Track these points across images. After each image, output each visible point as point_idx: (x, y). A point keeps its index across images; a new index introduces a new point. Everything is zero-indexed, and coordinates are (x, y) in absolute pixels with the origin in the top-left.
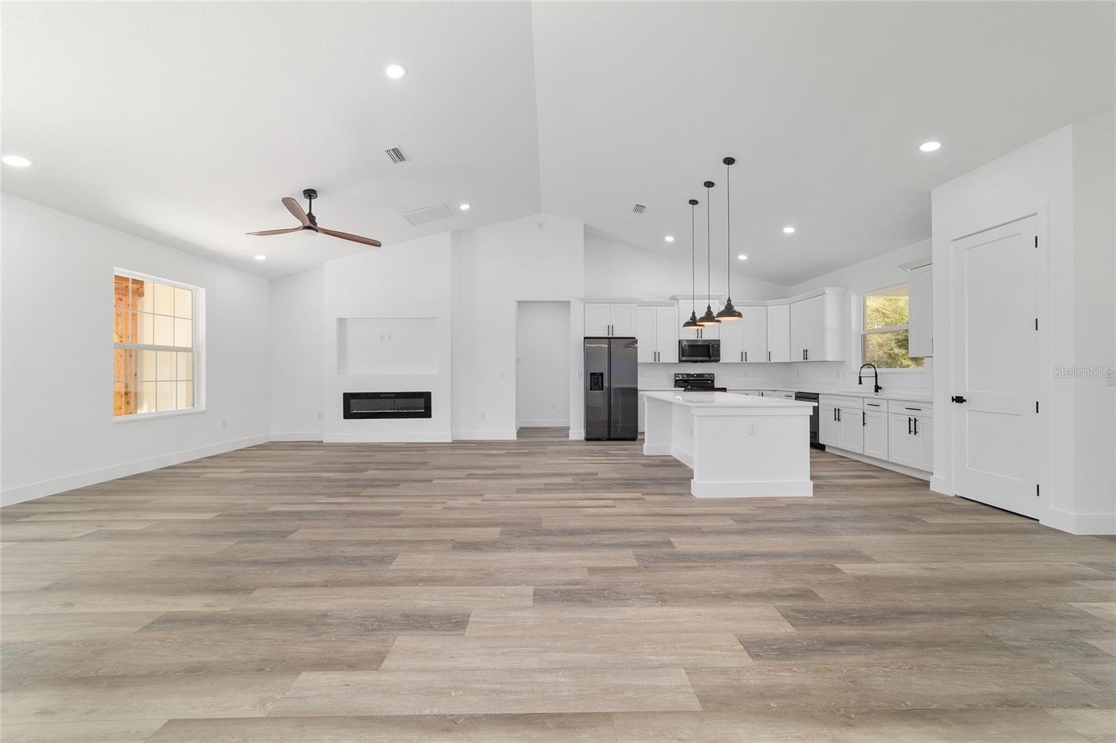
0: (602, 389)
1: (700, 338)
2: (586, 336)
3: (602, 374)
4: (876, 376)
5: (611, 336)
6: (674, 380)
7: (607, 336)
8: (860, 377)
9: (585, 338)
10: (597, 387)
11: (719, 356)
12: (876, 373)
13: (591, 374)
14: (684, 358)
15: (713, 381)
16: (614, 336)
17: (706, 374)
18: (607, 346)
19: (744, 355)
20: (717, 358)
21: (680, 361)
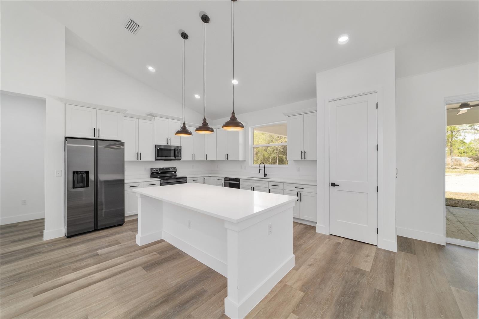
0: (87, 186)
1: (169, 145)
2: (67, 136)
3: (87, 173)
4: (265, 169)
5: (97, 138)
6: (150, 173)
7: (93, 137)
8: (259, 170)
9: (66, 138)
10: (81, 185)
11: (181, 156)
12: (265, 167)
13: (74, 173)
14: (159, 158)
15: (175, 172)
16: (100, 138)
17: (172, 168)
18: (94, 146)
19: (194, 156)
20: (180, 158)
21: (156, 160)
